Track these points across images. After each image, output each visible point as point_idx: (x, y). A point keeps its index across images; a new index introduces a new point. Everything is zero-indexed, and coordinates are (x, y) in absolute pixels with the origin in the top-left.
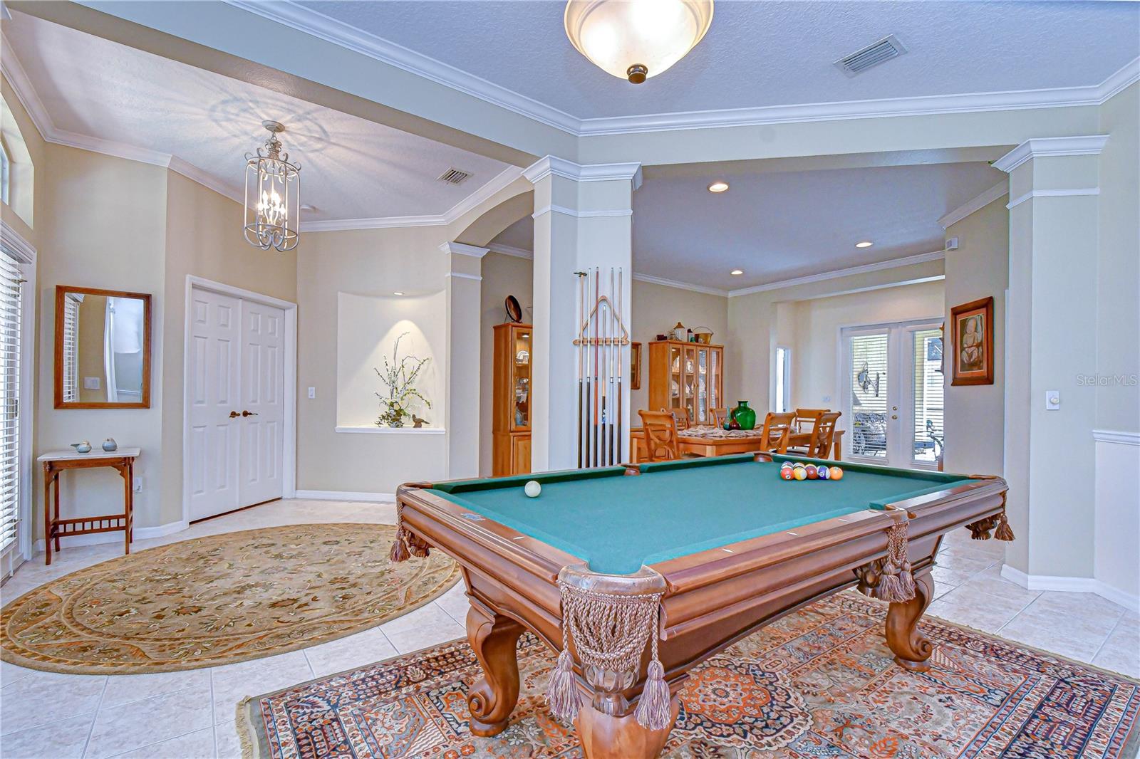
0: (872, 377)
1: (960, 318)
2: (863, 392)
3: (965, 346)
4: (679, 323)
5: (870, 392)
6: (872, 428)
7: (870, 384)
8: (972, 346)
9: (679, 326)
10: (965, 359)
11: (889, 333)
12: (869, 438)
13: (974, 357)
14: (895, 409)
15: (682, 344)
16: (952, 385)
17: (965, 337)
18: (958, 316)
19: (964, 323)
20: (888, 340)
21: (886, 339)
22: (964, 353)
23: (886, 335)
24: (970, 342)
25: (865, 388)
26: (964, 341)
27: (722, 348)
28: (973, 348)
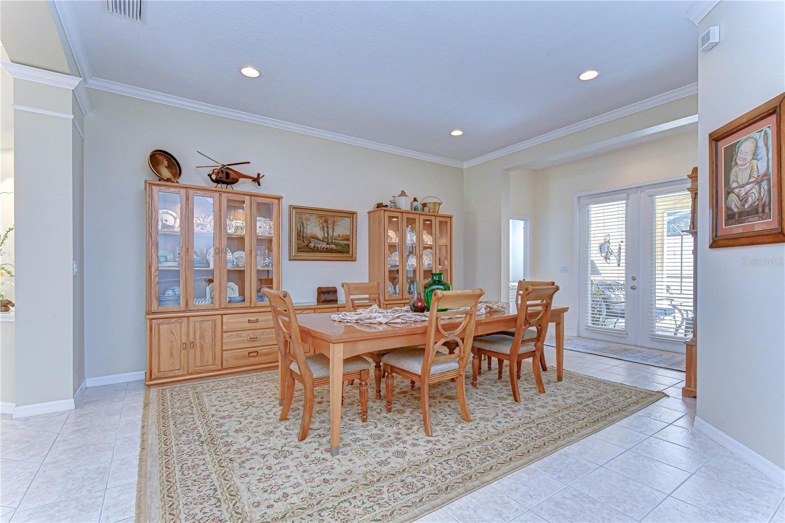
0: (614, 248)
1: (723, 145)
2: (605, 262)
3: (735, 185)
4: (403, 192)
5: (611, 261)
6: (613, 296)
7: (611, 254)
8: (748, 184)
9: (403, 194)
10: (733, 206)
11: (627, 199)
12: (610, 306)
13: (750, 201)
14: (634, 279)
15: (402, 213)
16: (711, 247)
17: (733, 173)
18: (720, 143)
19: (731, 152)
20: (627, 206)
21: (624, 205)
22: (733, 197)
23: (624, 202)
24: (743, 177)
25: (606, 258)
26: (732, 178)
27: (451, 218)
28: (748, 187)
